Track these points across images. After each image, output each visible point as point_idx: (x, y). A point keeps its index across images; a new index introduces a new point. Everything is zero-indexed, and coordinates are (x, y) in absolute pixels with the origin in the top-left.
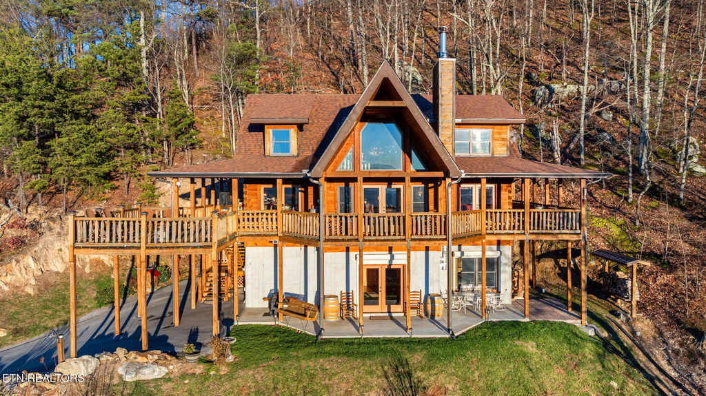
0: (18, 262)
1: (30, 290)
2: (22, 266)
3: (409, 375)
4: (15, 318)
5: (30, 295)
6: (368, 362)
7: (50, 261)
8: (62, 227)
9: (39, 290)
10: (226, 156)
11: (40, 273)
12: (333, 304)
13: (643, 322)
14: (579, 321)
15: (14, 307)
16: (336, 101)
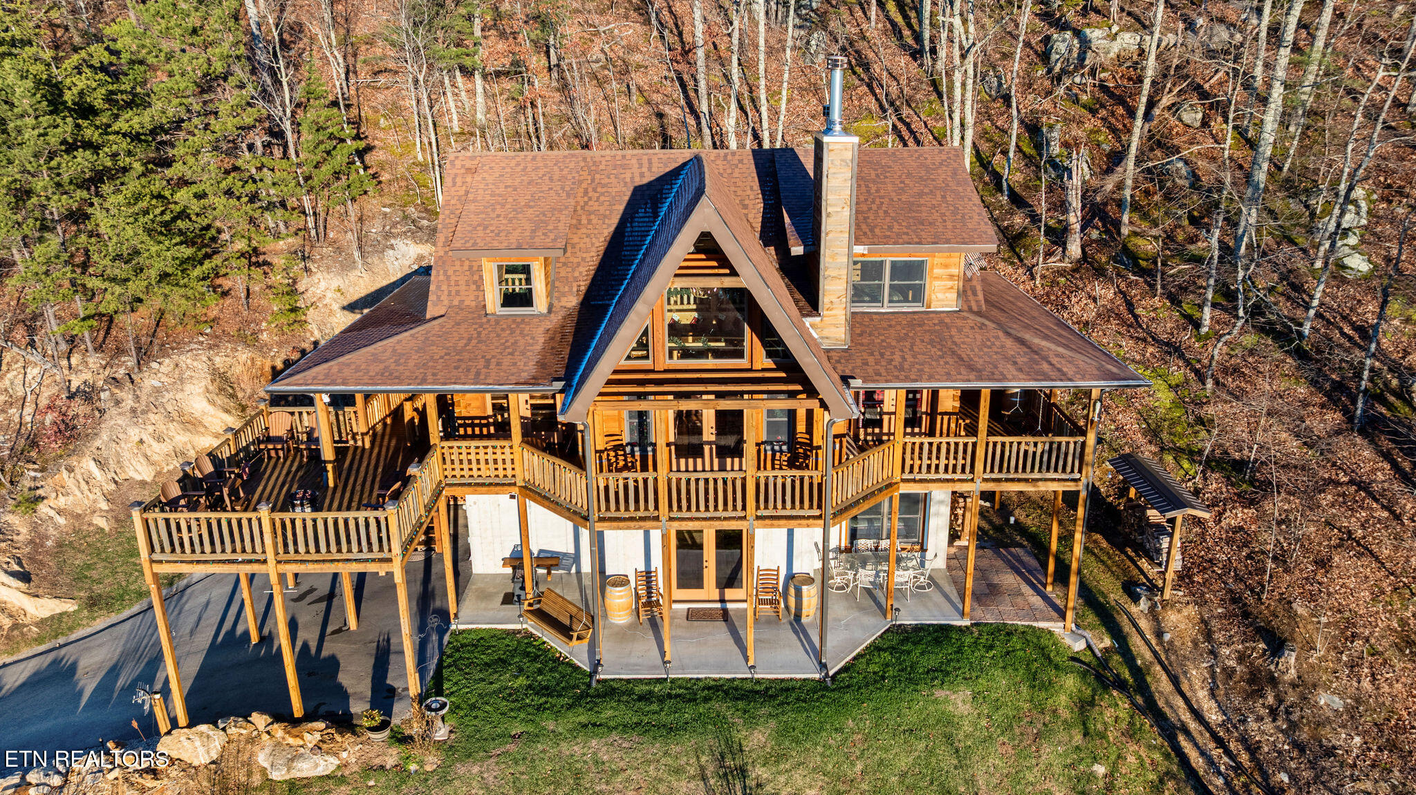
0: (70, 470)
1: (101, 522)
2: (79, 477)
3: (742, 772)
4: (86, 577)
5: (102, 529)
6: (674, 749)
7: (126, 463)
8: (138, 397)
9: (117, 520)
10: (426, 210)
11: (113, 486)
12: (621, 597)
13: (1179, 611)
14: (1061, 624)
15: (80, 555)
16: (624, 167)
